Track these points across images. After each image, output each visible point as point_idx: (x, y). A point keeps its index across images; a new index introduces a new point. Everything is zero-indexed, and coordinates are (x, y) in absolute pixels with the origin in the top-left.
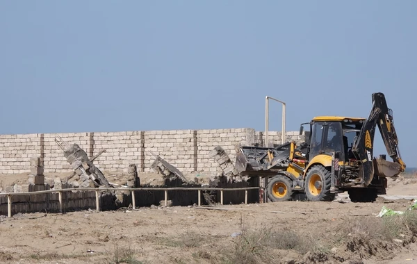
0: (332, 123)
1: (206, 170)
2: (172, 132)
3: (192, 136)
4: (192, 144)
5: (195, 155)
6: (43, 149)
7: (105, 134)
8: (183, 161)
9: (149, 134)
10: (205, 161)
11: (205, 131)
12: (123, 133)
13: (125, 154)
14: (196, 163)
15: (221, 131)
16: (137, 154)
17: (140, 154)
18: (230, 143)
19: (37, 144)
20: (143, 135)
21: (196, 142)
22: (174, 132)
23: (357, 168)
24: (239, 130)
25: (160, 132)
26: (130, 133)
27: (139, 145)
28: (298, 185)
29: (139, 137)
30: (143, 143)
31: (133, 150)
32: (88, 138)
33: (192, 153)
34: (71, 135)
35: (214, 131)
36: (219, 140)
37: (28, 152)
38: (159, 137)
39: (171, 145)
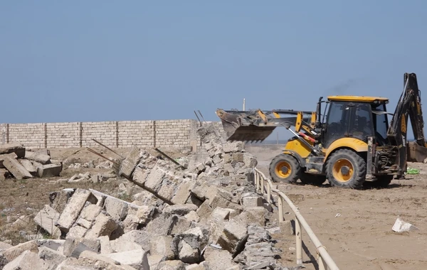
0: (360, 104)
1: (162, 146)
2: (138, 122)
3: (152, 124)
4: (153, 129)
5: (155, 137)
6: (46, 133)
7: (91, 123)
8: (146, 141)
9: (122, 123)
10: (162, 140)
11: (161, 121)
12: (103, 122)
13: (104, 136)
14: (155, 142)
15: (172, 121)
16: (113, 136)
17: (115, 136)
18: (179, 129)
19: (42, 129)
20: (117, 124)
21: (155, 128)
22: (139, 122)
23: (394, 154)
24: (185, 120)
25: (129, 122)
26: (108, 122)
27: (115, 130)
28: (314, 168)
29: (115, 125)
30: (117, 129)
31: (110, 133)
32: (79, 126)
33: (153, 135)
34: (66, 124)
35: (168, 121)
36: (171, 127)
37: (35, 135)
38: (129, 125)
39: (137, 130)
